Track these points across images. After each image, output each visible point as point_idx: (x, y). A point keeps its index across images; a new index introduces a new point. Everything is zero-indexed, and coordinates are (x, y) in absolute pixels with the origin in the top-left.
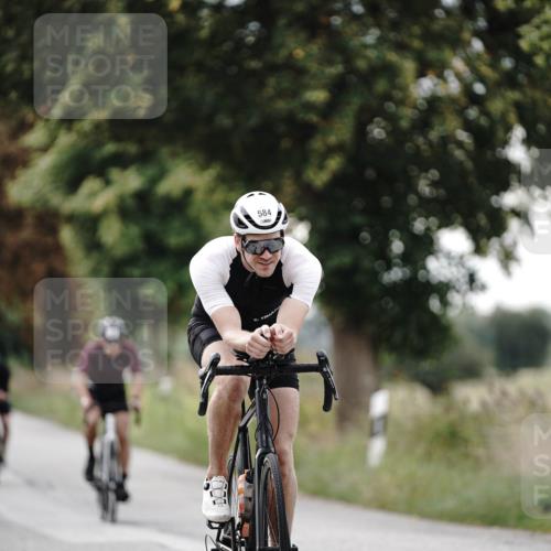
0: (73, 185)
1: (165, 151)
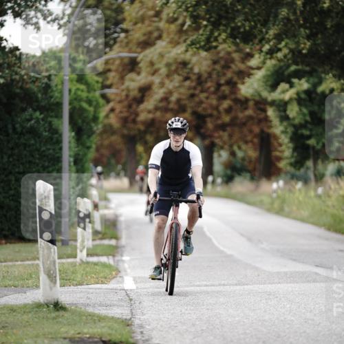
0: (274, 87)
1: (320, 70)
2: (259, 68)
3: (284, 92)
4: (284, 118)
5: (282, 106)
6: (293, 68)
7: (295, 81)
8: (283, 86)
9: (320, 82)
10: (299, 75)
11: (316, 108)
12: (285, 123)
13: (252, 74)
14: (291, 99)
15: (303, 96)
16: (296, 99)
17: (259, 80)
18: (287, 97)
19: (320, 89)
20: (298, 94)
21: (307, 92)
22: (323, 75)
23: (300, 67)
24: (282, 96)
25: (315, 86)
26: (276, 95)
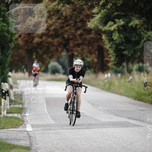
2: (98, 14)
3: (111, 26)
4: (111, 40)
5: (110, 34)
6: (116, 13)
7: (117, 20)
8: (110, 23)
9: (130, 21)
10: (119, 17)
11: (128, 35)
12: (111, 43)
13: (94, 17)
14: (114, 30)
15: (121, 28)
16: (117, 30)
17: (97, 20)
18: (112, 28)
19: (130, 24)
20: (118, 27)
21: (123, 26)
22: (131, 17)
23: (119, 13)
24: (110, 28)
25: (128, 23)
26: (106, 28)
